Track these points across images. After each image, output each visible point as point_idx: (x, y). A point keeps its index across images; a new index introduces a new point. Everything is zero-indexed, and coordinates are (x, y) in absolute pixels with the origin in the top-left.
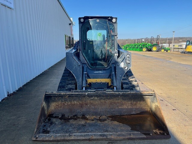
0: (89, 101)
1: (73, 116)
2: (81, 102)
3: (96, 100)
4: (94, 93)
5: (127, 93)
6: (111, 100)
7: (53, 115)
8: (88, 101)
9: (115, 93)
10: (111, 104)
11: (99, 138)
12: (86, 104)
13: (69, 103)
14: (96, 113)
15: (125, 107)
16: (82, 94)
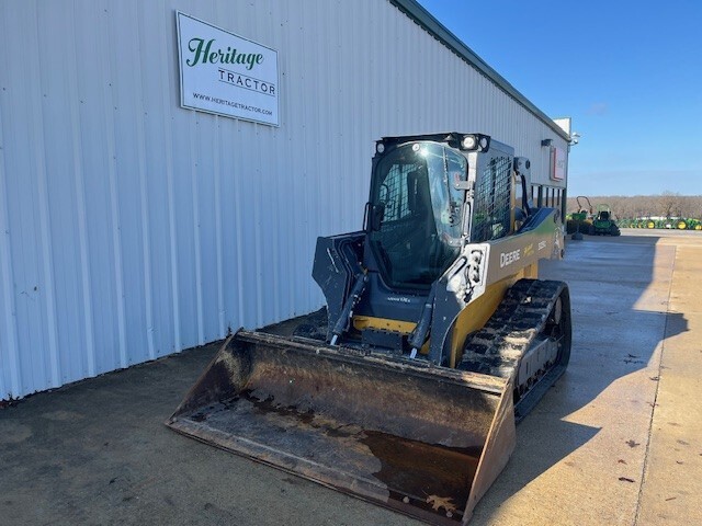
0: (334, 377)
1: (287, 405)
2: (316, 375)
3: (350, 376)
4: (336, 352)
5: (420, 369)
6: (390, 386)
7: (251, 391)
8: (333, 374)
9: (388, 363)
10: (389, 397)
11: (276, 463)
12: (329, 384)
13: (292, 372)
14: (343, 415)
15: (428, 417)
16: (307, 350)
